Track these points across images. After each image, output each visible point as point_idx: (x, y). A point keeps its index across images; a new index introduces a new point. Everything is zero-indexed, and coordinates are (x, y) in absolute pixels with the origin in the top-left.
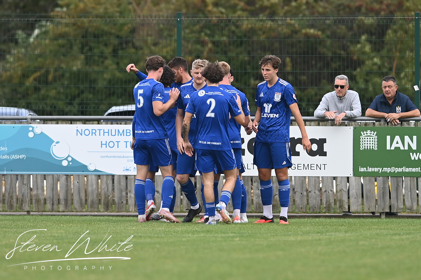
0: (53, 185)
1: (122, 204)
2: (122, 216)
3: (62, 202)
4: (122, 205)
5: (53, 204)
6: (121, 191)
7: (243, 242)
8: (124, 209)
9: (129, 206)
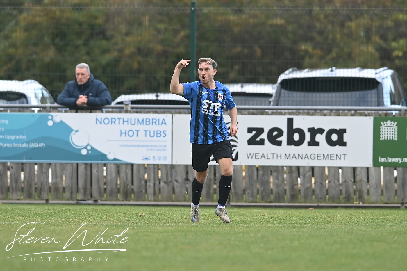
0: (72, 173)
3: (81, 190)
4: (141, 194)
5: (72, 193)
6: (140, 180)
8: (143, 198)
9: (148, 195)
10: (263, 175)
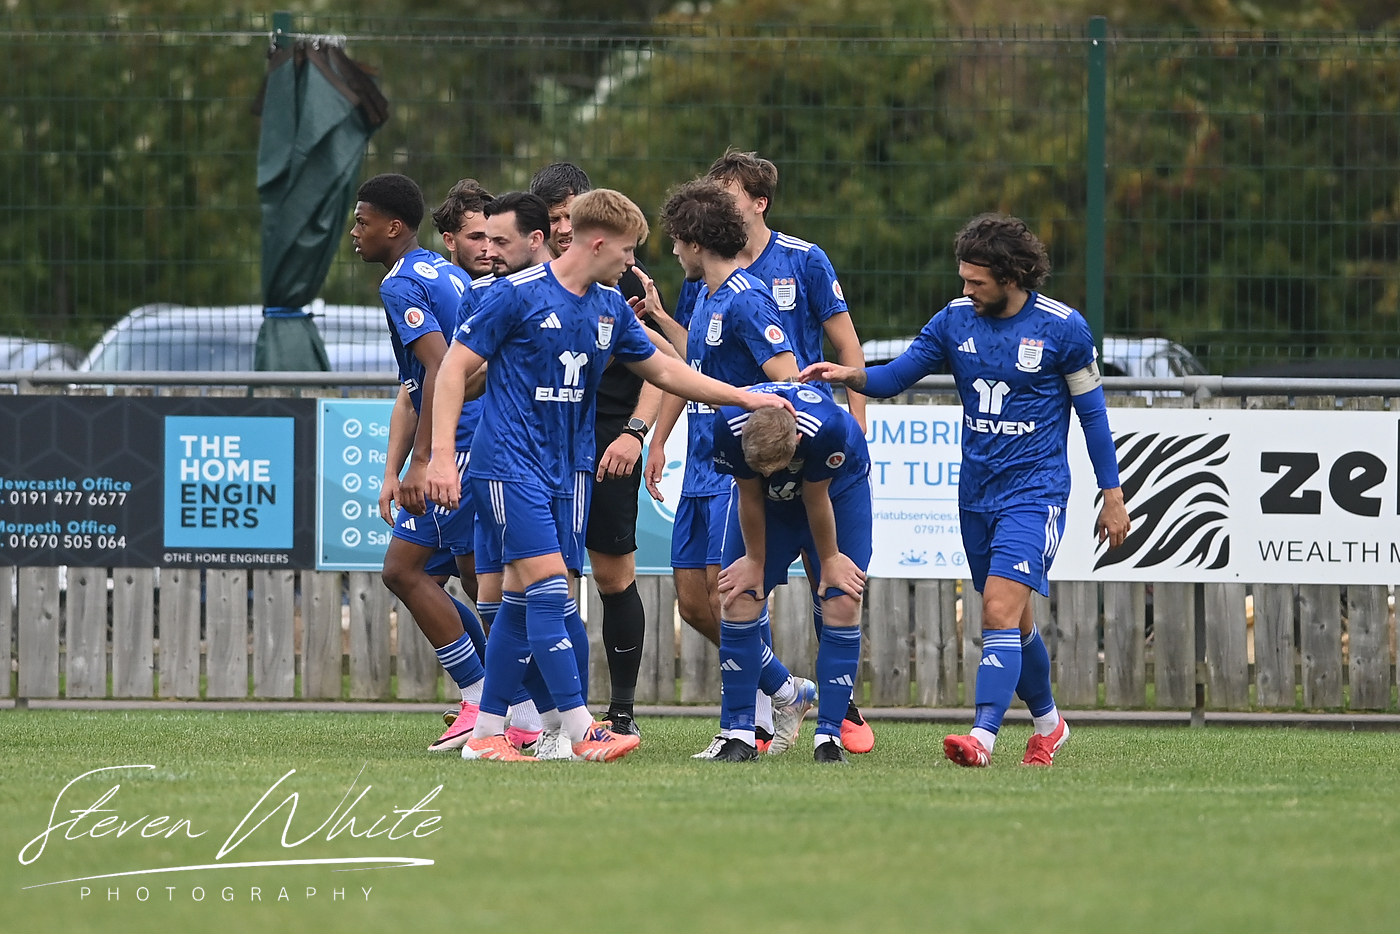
0: (659, 611)
1: (897, 679)
2: (896, 720)
3: (690, 670)
4: (894, 682)
5: (657, 678)
6: (893, 634)
7: (1313, 814)
8: (903, 694)
9: (920, 686)
10: (1316, 618)
